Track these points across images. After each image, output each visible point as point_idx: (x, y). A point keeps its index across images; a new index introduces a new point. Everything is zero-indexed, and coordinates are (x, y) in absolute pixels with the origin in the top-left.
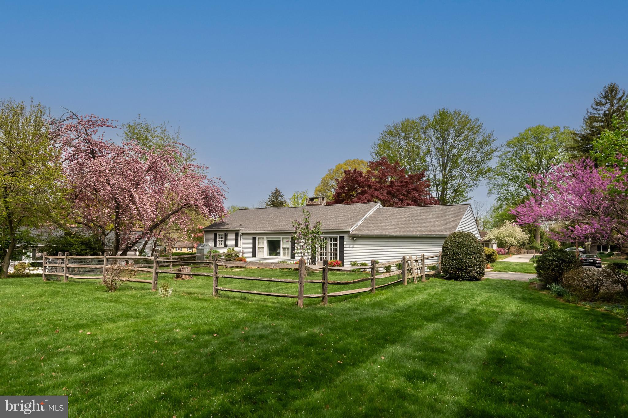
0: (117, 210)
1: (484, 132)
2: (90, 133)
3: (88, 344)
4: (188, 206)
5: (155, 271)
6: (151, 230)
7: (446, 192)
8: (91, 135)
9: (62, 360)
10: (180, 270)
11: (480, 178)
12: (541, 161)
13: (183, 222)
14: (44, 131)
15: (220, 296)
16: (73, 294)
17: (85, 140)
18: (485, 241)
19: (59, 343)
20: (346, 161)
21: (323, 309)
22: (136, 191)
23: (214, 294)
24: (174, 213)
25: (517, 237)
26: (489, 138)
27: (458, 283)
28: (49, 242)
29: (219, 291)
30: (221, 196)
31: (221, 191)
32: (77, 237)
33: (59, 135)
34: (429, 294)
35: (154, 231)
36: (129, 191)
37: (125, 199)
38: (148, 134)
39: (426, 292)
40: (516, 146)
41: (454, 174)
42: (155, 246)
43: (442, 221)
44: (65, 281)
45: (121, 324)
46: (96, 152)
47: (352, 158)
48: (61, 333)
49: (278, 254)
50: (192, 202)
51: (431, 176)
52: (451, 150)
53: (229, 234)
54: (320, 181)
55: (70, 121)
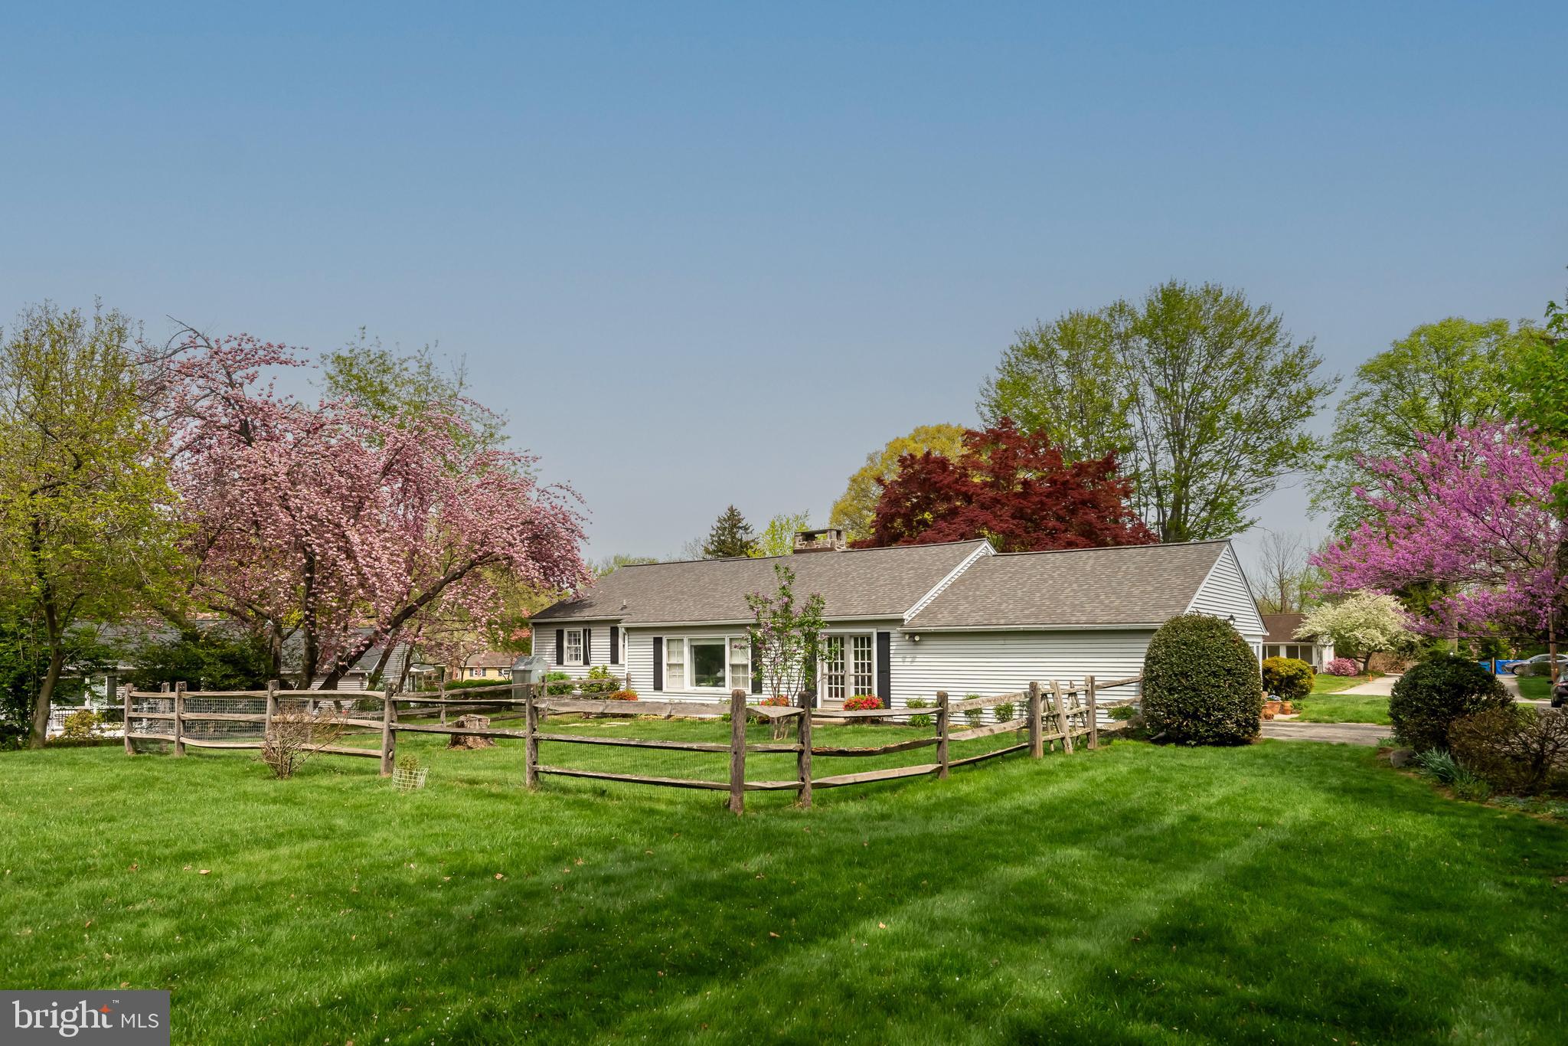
0: (308, 575)
1: (1287, 341)
2: (240, 380)
3: (197, 895)
4: (487, 559)
5: (389, 726)
6: (396, 623)
7: (1187, 508)
8: (241, 385)
9: (131, 928)
10: (461, 725)
11: (1280, 468)
12: (1456, 415)
13: (476, 601)
14: (127, 380)
15: (546, 787)
16: (189, 783)
17: (228, 400)
18: (1299, 640)
19: (134, 890)
20: (917, 431)
21: (795, 816)
22: (354, 525)
23: (528, 781)
24: (454, 578)
25: (1390, 627)
26: (1303, 357)
27: (1184, 751)
28: (142, 658)
29: (540, 774)
30: (573, 531)
31: (573, 518)
32: (212, 644)
33: (164, 388)
34: (1093, 780)
35: (405, 626)
36: (338, 526)
37: (326, 546)
38: (387, 378)
39: (1085, 775)
40: (1384, 378)
41: (1205, 458)
42: (408, 666)
43: (1150, 588)
44: (176, 755)
45: (284, 851)
46: (255, 428)
47: (932, 422)
48: (143, 871)
49: (719, 682)
50: (497, 550)
51: (1144, 466)
52: (1196, 391)
53: (595, 631)
54: (845, 485)
55: (191, 352)
